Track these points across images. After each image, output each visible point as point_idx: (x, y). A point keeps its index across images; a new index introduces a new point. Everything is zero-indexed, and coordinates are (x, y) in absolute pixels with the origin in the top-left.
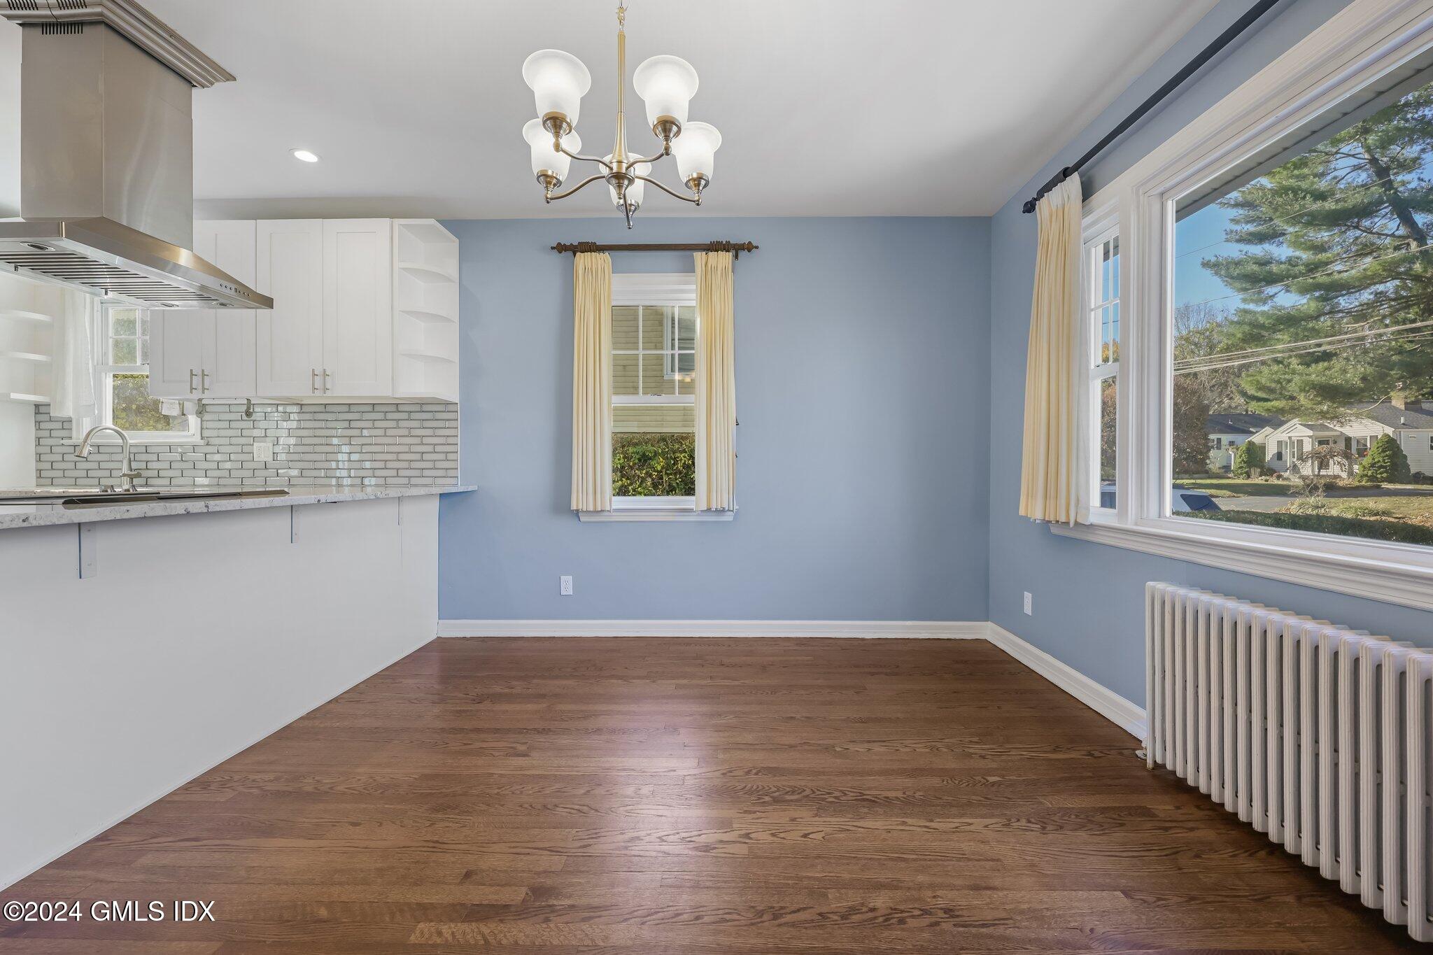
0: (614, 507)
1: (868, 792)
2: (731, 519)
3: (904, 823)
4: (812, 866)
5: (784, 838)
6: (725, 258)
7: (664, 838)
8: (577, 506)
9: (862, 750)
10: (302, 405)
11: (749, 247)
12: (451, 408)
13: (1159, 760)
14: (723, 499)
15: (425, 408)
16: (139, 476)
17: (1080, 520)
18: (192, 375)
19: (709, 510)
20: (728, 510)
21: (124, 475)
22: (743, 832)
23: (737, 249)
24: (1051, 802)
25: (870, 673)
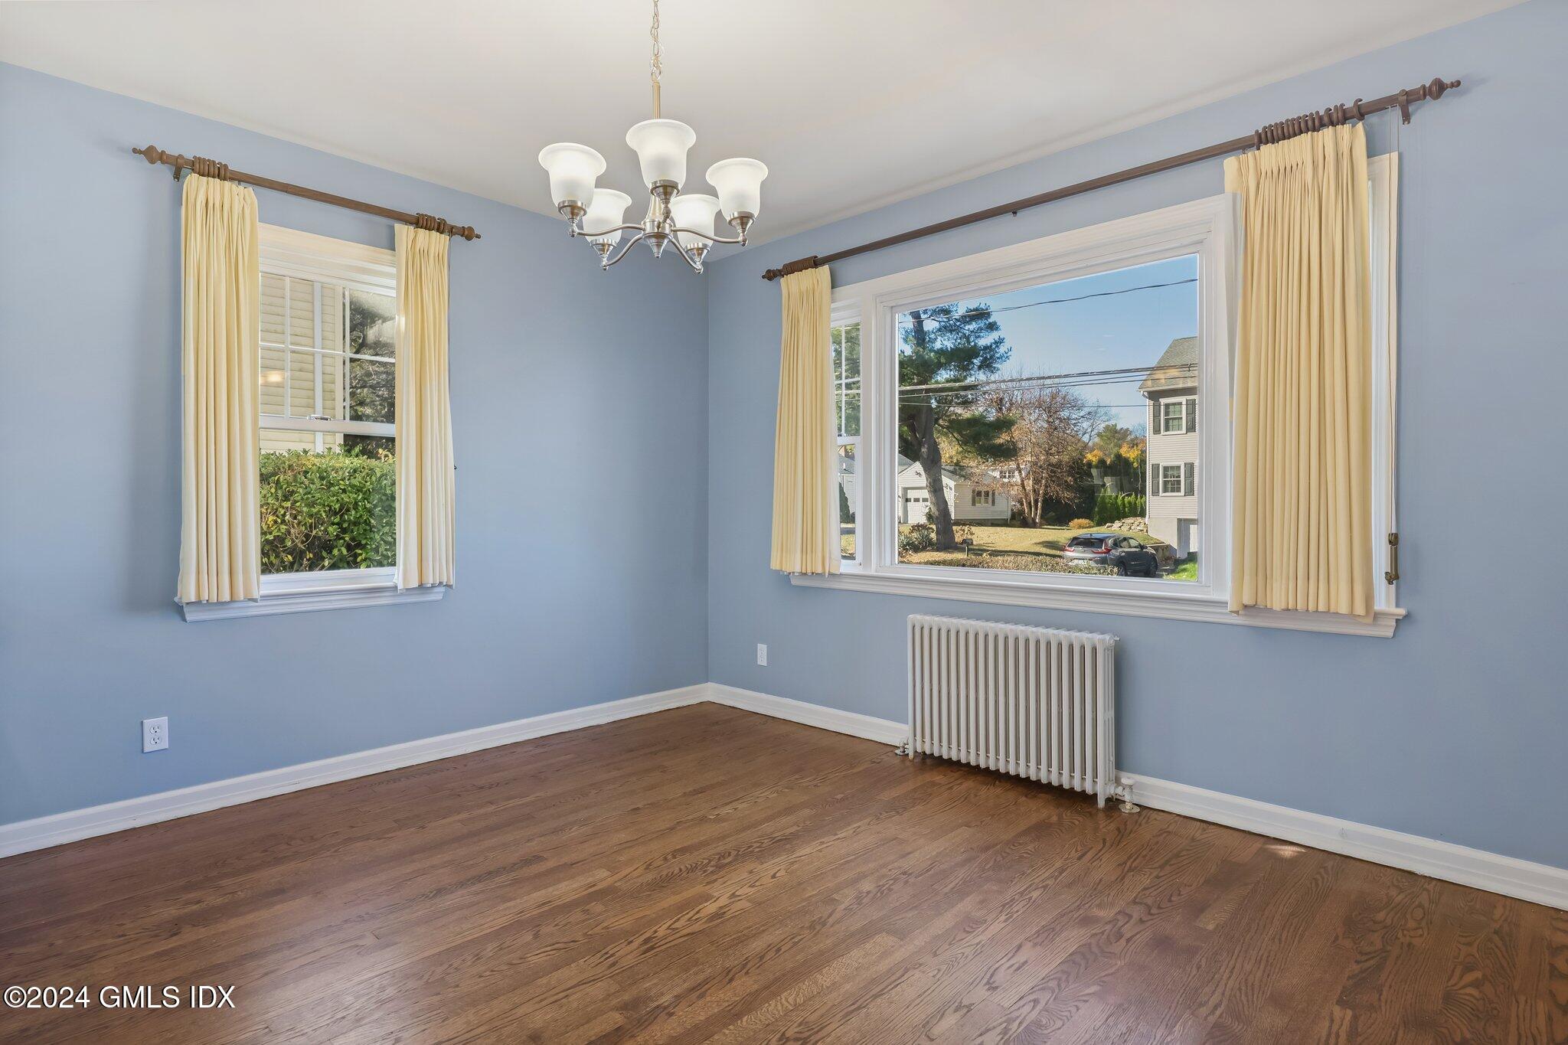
1: (776, 835)
3: (822, 843)
4: (804, 889)
5: (761, 885)
7: (673, 927)
9: (730, 811)
13: (919, 750)
14: (440, 570)
17: (832, 571)
22: (728, 895)
24: (887, 795)
25: (651, 753)
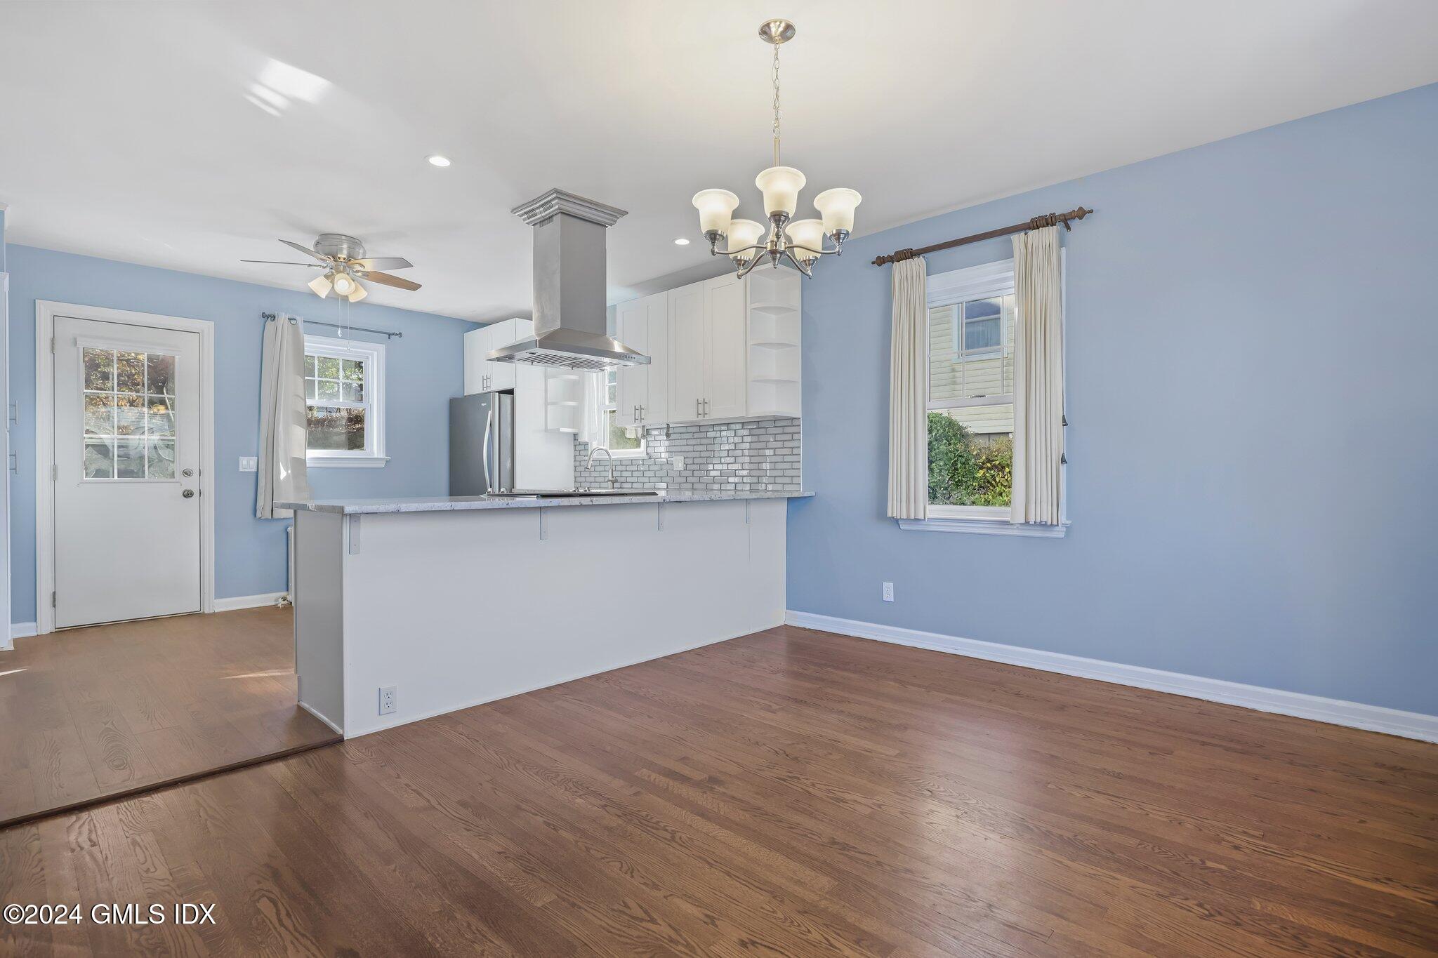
0: (929, 515)
2: (1062, 535)
6: (1049, 234)
8: (892, 513)
10: (700, 426)
11: (1081, 214)
12: (795, 423)
15: (778, 424)
16: (616, 481)
18: (636, 409)
19: (1027, 523)
20: (1052, 525)
21: (609, 481)
23: (1066, 220)
